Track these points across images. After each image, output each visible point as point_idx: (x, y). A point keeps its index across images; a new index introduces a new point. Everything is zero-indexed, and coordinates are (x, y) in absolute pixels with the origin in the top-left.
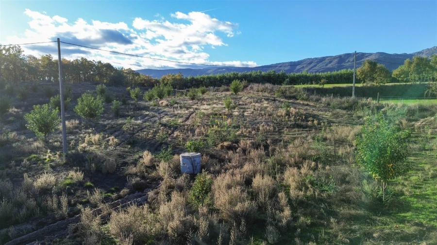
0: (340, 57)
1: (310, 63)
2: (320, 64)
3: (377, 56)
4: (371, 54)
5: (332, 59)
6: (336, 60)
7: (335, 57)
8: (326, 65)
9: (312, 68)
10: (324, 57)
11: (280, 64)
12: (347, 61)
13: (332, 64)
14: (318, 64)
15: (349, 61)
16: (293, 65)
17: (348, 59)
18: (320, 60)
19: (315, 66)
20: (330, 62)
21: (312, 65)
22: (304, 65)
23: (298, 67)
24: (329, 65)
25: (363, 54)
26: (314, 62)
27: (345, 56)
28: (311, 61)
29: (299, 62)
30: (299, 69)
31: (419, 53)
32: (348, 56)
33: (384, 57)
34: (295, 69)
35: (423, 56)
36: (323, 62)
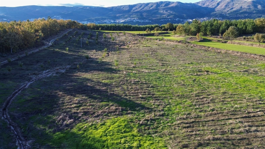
0: (157, 3)
1: (140, 7)
2: (146, 7)
3: (176, 4)
4: (173, 3)
5: (153, 4)
6: (155, 5)
7: (155, 3)
8: (150, 8)
9: (142, 9)
10: (148, 3)
11: (123, 6)
12: (161, 6)
13: (153, 7)
14: (145, 7)
15: (162, 6)
18: (146, 4)
19: (143, 8)
20: (152, 6)
21: (141, 8)
22: (137, 7)
23: (134, 9)
24: (151, 8)
25: (170, 2)
26: (143, 6)
27: (160, 3)
28: (141, 5)
29: (134, 6)
30: (134, 10)
31: (198, 3)
32: (162, 3)
33: (180, 5)
34: (132, 9)
35: (200, 5)
36: (148, 6)
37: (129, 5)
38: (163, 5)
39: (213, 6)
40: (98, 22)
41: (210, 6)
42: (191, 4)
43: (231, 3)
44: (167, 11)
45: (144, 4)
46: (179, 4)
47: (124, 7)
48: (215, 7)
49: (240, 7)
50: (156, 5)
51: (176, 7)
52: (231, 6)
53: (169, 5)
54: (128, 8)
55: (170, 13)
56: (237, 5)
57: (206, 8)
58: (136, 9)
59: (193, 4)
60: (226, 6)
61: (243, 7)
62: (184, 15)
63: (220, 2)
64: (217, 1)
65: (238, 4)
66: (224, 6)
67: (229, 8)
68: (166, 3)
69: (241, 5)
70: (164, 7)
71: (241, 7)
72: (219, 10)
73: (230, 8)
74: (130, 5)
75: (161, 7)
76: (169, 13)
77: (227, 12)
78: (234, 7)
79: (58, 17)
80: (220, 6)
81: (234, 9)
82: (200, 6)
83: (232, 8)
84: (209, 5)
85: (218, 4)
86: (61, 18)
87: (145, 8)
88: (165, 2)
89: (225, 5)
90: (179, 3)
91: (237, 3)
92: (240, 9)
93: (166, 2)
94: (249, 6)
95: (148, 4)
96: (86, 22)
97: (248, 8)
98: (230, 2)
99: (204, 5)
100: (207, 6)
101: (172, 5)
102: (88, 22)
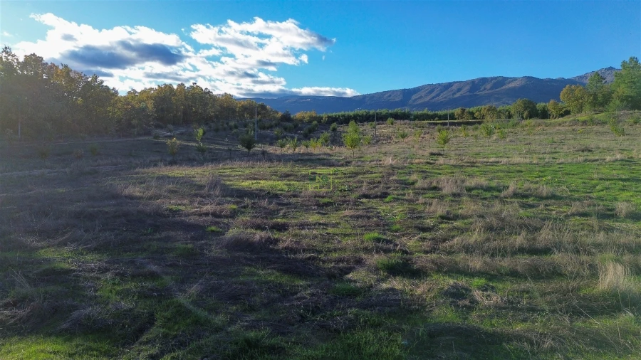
0: (473, 82)
1: (431, 92)
2: (444, 93)
3: (523, 82)
4: (515, 79)
5: (461, 85)
6: (468, 87)
7: (466, 83)
8: (453, 94)
9: (433, 98)
10: (450, 83)
11: (388, 92)
12: (482, 89)
13: (461, 92)
14: (442, 92)
15: (485, 89)
16: (407, 93)
17: (483, 87)
18: (444, 86)
19: (438, 95)
20: (459, 90)
21: (433, 95)
22: (422, 93)
23: (414, 97)
24: (458, 95)
25: (505, 79)
26: (436, 90)
27: (479, 82)
28: (431, 88)
29: (416, 90)
30: (415, 100)
31: (581, 77)
32: (484, 80)
33: (533, 84)
34: (410, 99)
35: (587, 81)
36: (450, 89)
38: (488, 86)
42: (561, 80)
44: (497, 100)
45: (439, 85)
46: (529, 81)
47: (390, 96)
50: (471, 88)
51: (523, 88)
53: (504, 84)
54: (401, 96)
58: (421, 97)
59: (568, 79)
68: (494, 81)
74: (405, 90)
75: (483, 91)
87: (442, 94)
88: (492, 79)
90: (530, 78)
93: (496, 78)
95: (450, 85)
101: (512, 85)
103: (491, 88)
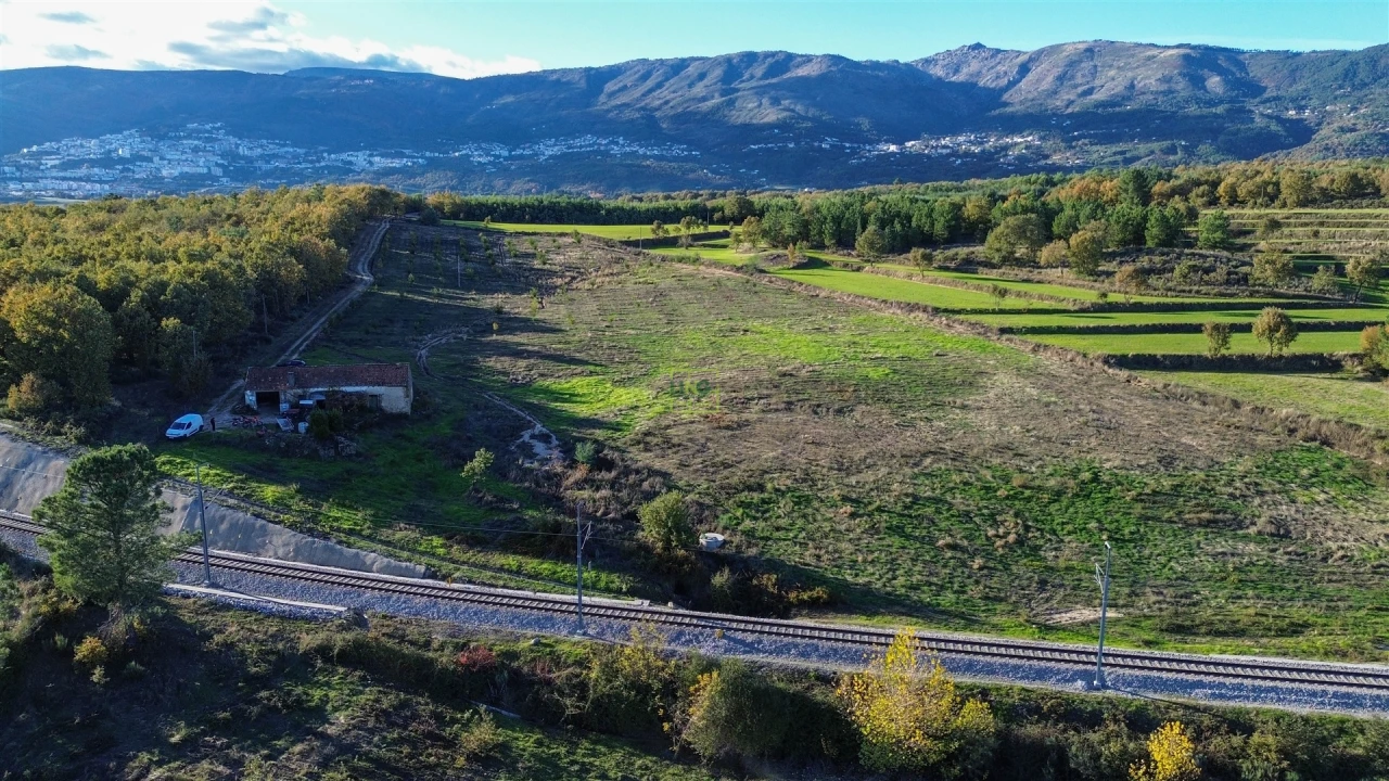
0: (728, 60)
1: (645, 77)
2: (672, 81)
3: (824, 66)
4: (808, 59)
5: (706, 64)
6: (718, 72)
7: (716, 62)
8: (691, 85)
9: (651, 91)
10: (683, 60)
11: (554, 72)
12: (746, 76)
13: (705, 82)
14: (667, 79)
15: (752, 77)
16: (595, 77)
17: (749, 72)
18: (672, 66)
19: (659, 85)
20: (702, 76)
21: (650, 83)
22: (628, 80)
23: (610, 87)
24: (699, 87)
25: (790, 57)
26: (655, 75)
27: (741, 60)
28: (645, 69)
29: (613, 72)
30: (612, 95)
31: (927, 61)
32: (750, 58)
33: (841, 71)
34: (602, 91)
35: (938, 71)
36: (683, 74)
37: (588, 70)
38: (759, 71)
39: (998, 77)
40: (428, 154)
41: (986, 81)
42: (894, 66)
43: (1083, 65)
44: (775, 101)
45: (662, 62)
46: (835, 64)
47: (557, 81)
48: (1012, 84)
49: (1126, 83)
50: (725, 73)
51: (823, 79)
52: (1084, 80)
53: (787, 70)
54: (583, 83)
55: (793, 111)
56: (1112, 73)
57: (968, 88)
58: (625, 88)
59: (906, 64)
60: (1061, 78)
61: (1139, 85)
62: (859, 124)
63: (1031, 60)
64: (1019, 53)
65: (1119, 68)
66: (1050, 78)
67: (1076, 87)
68: (770, 60)
69: (1130, 74)
70: (761, 79)
71: (1132, 86)
72: (1030, 96)
73: (1080, 90)
74: (590, 69)
75: (748, 80)
76: (785, 114)
77: (1067, 106)
78: (1097, 83)
79: (208, 127)
80: (1030, 76)
81: (1098, 96)
82: (939, 79)
83: (1090, 92)
84: (979, 73)
85: (1024, 69)
86: (227, 134)
87: (667, 84)
88: (768, 55)
89: (1057, 72)
90: (837, 59)
91: (1111, 66)
92: (1127, 93)
93: (773, 54)
94: (1166, 80)
95: (679, 66)
96: (360, 154)
97: (1164, 87)
98: (1081, 61)
99: (956, 71)
100: (971, 75)
101: (802, 72)
102: (371, 155)
103: (766, 76)
